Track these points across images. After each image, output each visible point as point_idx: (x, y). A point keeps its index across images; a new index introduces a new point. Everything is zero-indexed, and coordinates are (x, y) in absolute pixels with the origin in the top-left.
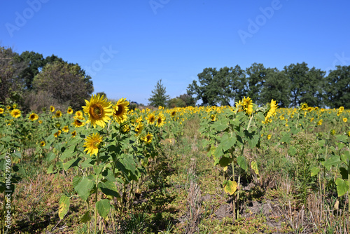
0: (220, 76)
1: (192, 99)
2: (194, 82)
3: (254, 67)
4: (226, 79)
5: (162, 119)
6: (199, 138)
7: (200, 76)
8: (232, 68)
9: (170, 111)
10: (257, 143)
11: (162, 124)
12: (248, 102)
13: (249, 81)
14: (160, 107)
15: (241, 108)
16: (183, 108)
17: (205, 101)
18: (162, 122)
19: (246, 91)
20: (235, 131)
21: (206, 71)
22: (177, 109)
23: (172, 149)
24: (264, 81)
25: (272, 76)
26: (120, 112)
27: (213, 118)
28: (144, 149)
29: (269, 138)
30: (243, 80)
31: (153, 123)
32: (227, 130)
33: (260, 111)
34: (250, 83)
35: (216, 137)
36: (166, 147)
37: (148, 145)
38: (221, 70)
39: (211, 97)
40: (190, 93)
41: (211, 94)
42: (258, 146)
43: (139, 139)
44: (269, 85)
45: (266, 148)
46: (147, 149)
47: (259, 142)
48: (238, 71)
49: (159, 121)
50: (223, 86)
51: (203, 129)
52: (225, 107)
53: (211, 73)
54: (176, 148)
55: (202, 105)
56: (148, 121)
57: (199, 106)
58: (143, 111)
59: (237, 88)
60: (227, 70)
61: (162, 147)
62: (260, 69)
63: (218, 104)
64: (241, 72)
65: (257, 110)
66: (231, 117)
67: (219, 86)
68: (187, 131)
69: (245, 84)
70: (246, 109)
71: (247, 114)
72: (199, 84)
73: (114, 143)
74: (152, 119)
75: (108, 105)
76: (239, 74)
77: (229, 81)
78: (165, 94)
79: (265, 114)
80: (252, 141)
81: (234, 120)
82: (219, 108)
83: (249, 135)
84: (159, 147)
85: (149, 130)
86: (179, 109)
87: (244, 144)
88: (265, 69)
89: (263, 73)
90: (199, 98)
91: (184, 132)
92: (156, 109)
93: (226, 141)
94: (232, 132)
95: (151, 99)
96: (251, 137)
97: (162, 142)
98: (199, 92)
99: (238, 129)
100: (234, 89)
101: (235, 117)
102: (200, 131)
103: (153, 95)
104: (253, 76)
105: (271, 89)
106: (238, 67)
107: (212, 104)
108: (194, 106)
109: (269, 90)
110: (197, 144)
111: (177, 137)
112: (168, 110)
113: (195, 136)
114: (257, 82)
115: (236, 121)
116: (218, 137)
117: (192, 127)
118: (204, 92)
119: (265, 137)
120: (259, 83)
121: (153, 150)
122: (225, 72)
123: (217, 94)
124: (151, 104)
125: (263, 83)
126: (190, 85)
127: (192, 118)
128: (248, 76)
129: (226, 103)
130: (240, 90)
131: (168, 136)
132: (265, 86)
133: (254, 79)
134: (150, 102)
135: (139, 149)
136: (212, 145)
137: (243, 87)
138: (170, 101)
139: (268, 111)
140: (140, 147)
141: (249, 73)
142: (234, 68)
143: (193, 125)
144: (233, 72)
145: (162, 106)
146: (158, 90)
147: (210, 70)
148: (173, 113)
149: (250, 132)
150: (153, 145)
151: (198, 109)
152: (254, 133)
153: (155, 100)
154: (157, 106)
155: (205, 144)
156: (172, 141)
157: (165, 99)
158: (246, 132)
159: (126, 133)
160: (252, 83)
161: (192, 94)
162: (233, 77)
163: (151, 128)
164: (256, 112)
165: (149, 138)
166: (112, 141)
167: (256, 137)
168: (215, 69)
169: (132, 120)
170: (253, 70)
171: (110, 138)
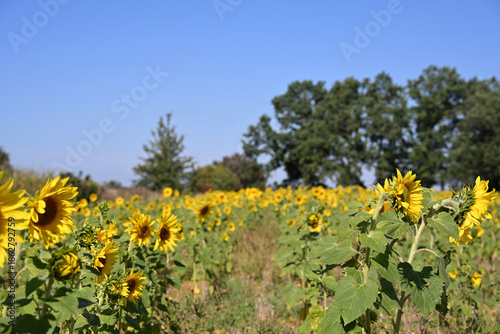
0: (333, 103)
1: (257, 168)
2: (265, 120)
3: (431, 78)
4: (351, 112)
5: (173, 230)
6: (277, 280)
7: (278, 104)
8: (367, 81)
9: (194, 204)
10: (438, 300)
11: (171, 244)
12: (409, 187)
13: (416, 116)
14: (167, 191)
15: (389, 202)
16: (233, 193)
17: (294, 173)
18: (173, 238)
19: (408, 145)
20: (376, 265)
21: (295, 90)
22: (214, 198)
23: (199, 315)
24: (460, 116)
25: (483, 102)
26: (50, 216)
27: (314, 224)
28: (118, 316)
29: (477, 282)
30: (399, 113)
31: (147, 242)
32: (352, 263)
33: (442, 209)
34: (418, 122)
35: (324, 278)
36: (183, 307)
37: (130, 306)
38: (337, 88)
39: (309, 162)
40: (251, 152)
41: (310, 153)
42: (442, 308)
43: (107, 291)
44: (475, 128)
45: (468, 311)
46: (127, 318)
47: (445, 299)
48: (384, 90)
49: (165, 234)
50: (343, 131)
51: (288, 255)
52: (349, 189)
53: (310, 95)
54: (212, 308)
55: (285, 184)
56: (134, 236)
57: (277, 187)
58: (120, 201)
59: (381, 137)
60: (354, 86)
61: (171, 308)
62: (449, 81)
63: (328, 182)
64: (393, 92)
65: (436, 207)
66: (363, 227)
67: (332, 131)
68: (243, 260)
69: (406, 125)
70: (405, 205)
71: (406, 219)
72: (276, 126)
73: (29, 310)
74: (144, 231)
75: (15, 200)
76: (388, 99)
77: (359, 119)
78: (182, 155)
79: (459, 219)
80: (425, 293)
81: (371, 234)
82: (331, 193)
83: (416, 278)
84: (163, 308)
85: (136, 260)
86: (219, 194)
87: (401, 303)
88: (462, 82)
89: (459, 95)
90: (275, 165)
91: (235, 262)
92: (154, 196)
93: (349, 293)
94: (365, 270)
95: (140, 169)
96: (421, 284)
97: (172, 295)
98: (275, 148)
99: (383, 260)
100: (374, 139)
101: (373, 228)
102: (279, 259)
103: (147, 156)
104: (428, 102)
105: (482, 141)
106: (384, 78)
107: (314, 181)
108: (263, 189)
109: (474, 141)
110: (271, 295)
111: (216, 278)
112: (188, 198)
113: (267, 274)
114: (438, 119)
115: (376, 239)
116: (328, 280)
117: (255, 248)
118: (290, 147)
119: (464, 279)
120: (446, 122)
121: (145, 319)
122: (349, 91)
123: (327, 152)
124: (143, 183)
125: (456, 121)
126: (252, 129)
127: (257, 221)
128: (412, 103)
129: (351, 179)
130: (392, 142)
131: (188, 276)
132: (461, 129)
133: (429, 111)
134: (138, 178)
135: (104, 319)
136: (314, 302)
137: (400, 135)
138: (195, 173)
139: (468, 209)
140: (107, 312)
141: (416, 95)
142: (372, 80)
143: (260, 242)
144: (373, 92)
145: (173, 186)
146: (161, 143)
147: (308, 86)
148: (205, 211)
149: (418, 268)
150: (147, 303)
151: (275, 195)
152: (427, 271)
153: (153, 172)
154: (158, 188)
155: (294, 297)
156: (200, 288)
157: (180, 168)
158: (406, 268)
159: (67, 277)
160: (425, 124)
161: (258, 153)
162: (370, 105)
163: (140, 255)
164: (432, 212)
165: (132, 285)
166: (24, 302)
167: (434, 284)
168: (321, 84)
169: (86, 238)
170: (429, 87)
171: (20, 293)
